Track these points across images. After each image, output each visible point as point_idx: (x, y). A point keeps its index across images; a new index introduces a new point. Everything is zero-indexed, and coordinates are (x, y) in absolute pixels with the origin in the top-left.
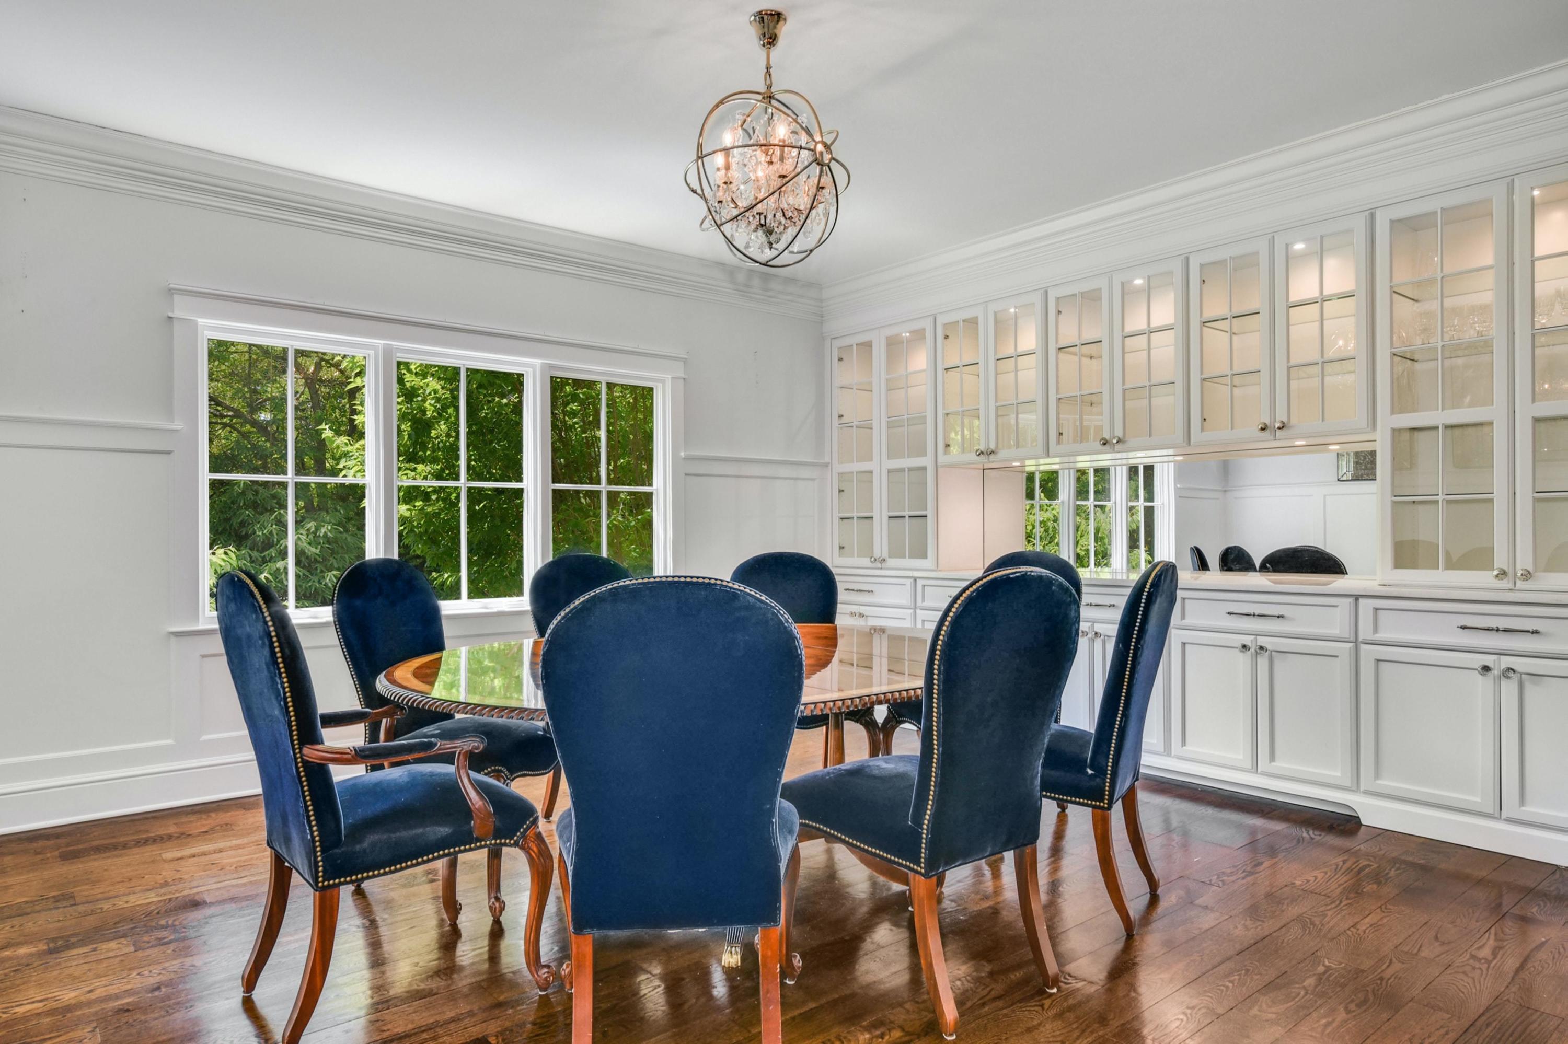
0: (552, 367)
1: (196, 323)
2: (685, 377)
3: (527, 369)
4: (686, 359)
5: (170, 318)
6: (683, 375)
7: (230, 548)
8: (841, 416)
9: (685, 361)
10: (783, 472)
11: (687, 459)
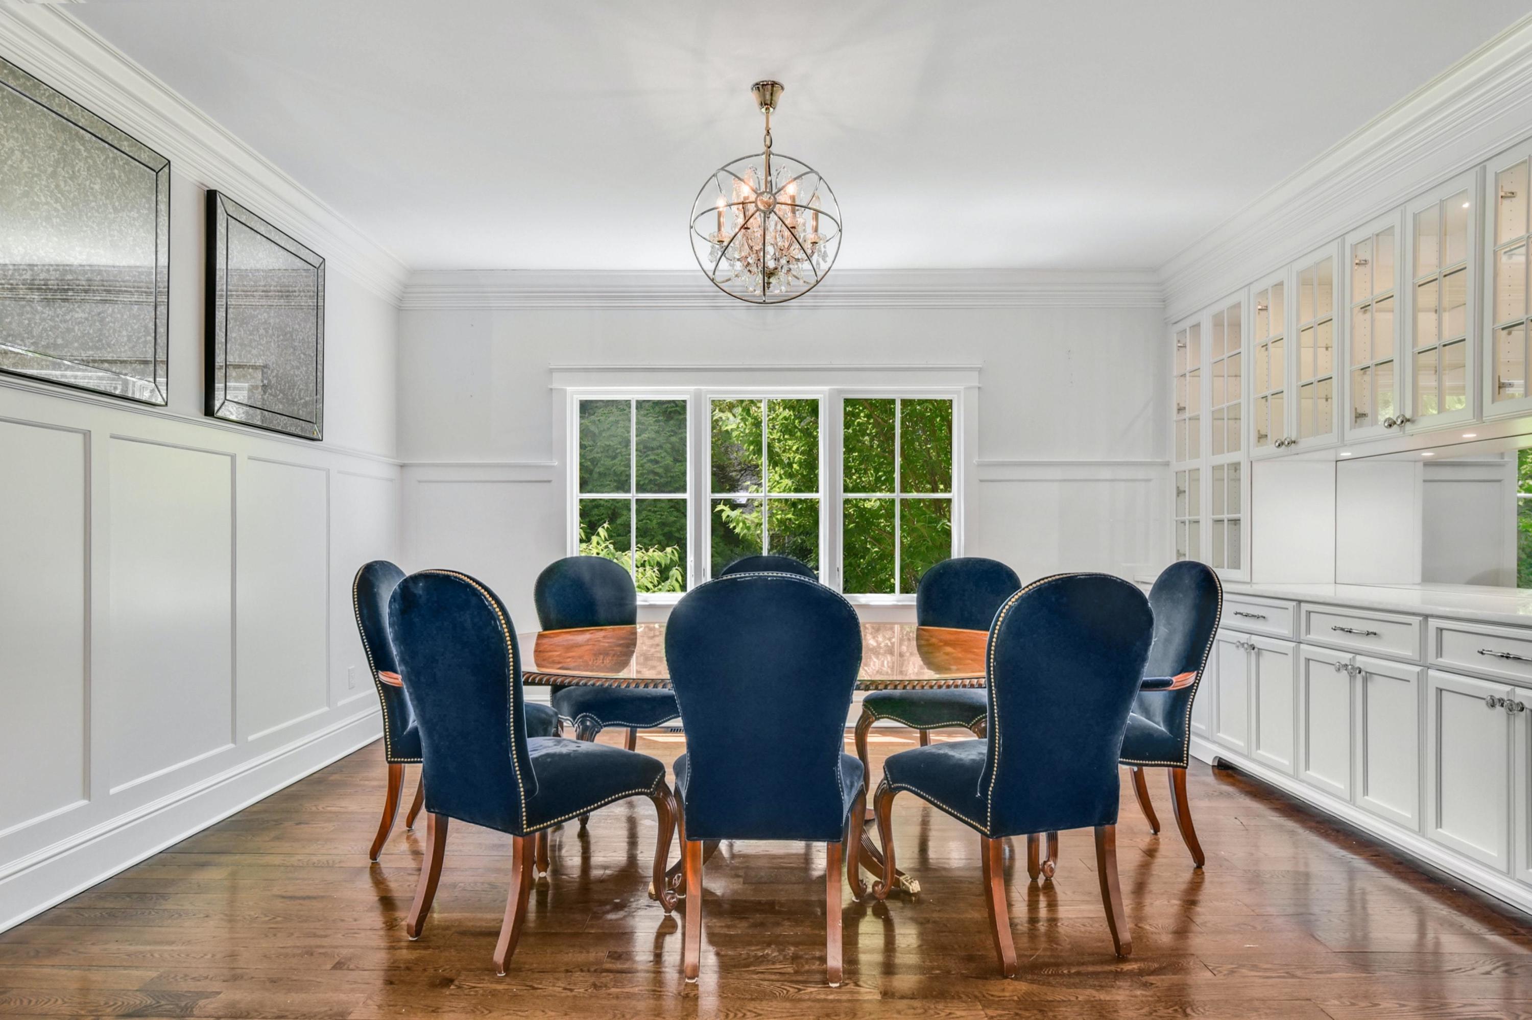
0: (840, 392)
1: (565, 391)
2: (980, 385)
3: (820, 395)
4: (980, 368)
5: (551, 389)
6: (977, 384)
7: (675, 547)
8: (1181, 409)
9: (980, 370)
10: (1106, 473)
11: (981, 465)
